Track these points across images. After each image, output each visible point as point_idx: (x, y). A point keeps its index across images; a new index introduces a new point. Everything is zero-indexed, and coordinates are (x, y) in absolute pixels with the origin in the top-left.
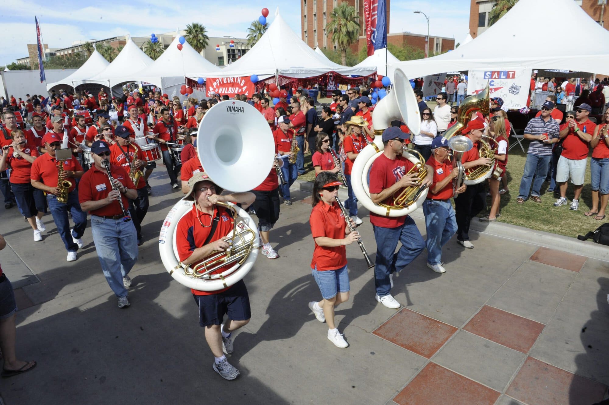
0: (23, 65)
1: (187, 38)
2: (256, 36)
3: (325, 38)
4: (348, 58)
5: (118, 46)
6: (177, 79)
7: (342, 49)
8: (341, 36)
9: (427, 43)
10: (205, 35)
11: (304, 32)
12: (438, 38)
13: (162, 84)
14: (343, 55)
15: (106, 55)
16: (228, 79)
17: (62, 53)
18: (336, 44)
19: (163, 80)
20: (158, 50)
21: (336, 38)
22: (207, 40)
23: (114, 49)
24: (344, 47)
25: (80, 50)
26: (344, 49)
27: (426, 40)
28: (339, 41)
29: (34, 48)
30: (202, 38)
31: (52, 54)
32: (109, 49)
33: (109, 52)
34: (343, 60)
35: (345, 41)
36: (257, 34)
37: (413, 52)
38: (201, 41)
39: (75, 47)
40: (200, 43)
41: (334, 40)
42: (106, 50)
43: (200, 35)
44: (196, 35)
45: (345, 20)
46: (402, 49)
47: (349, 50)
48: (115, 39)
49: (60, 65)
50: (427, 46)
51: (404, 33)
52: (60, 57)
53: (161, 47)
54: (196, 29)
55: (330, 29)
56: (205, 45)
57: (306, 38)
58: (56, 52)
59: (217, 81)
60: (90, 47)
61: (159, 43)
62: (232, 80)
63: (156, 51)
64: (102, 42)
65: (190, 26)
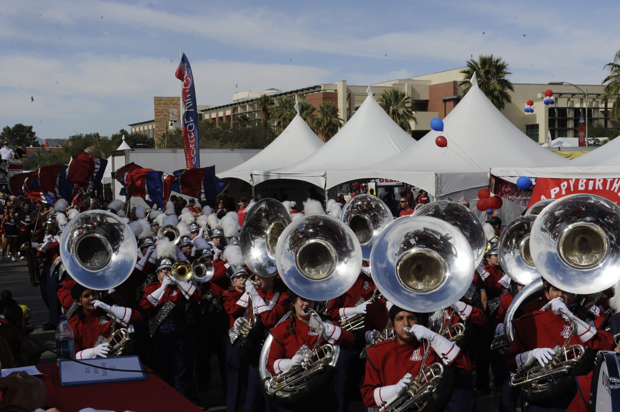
0: (140, 135)
6: (468, 177)
10: (506, 81)
13: (437, 188)
16: (591, 183)
17: (214, 115)
19: (439, 179)
20: (400, 111)
22: (508, 91)
23: (314, 109)
25: (247, 110)
29: (165, 104)
30: (498, 87)
38: (496, 93)
39: (239, 103)
43: (495, 81)
44: (486, 81)
48: (317, 89)
52: (211, 122)
53: (408, 105)
54: (487, 67)
56: (504, 101)
58: (203, 113)
59: (562, 185)
60: (269, 104)
61: (404, 98)
62: (599, 185)
63: (398, 114)
64: (291, 95)
65: (474, 62)
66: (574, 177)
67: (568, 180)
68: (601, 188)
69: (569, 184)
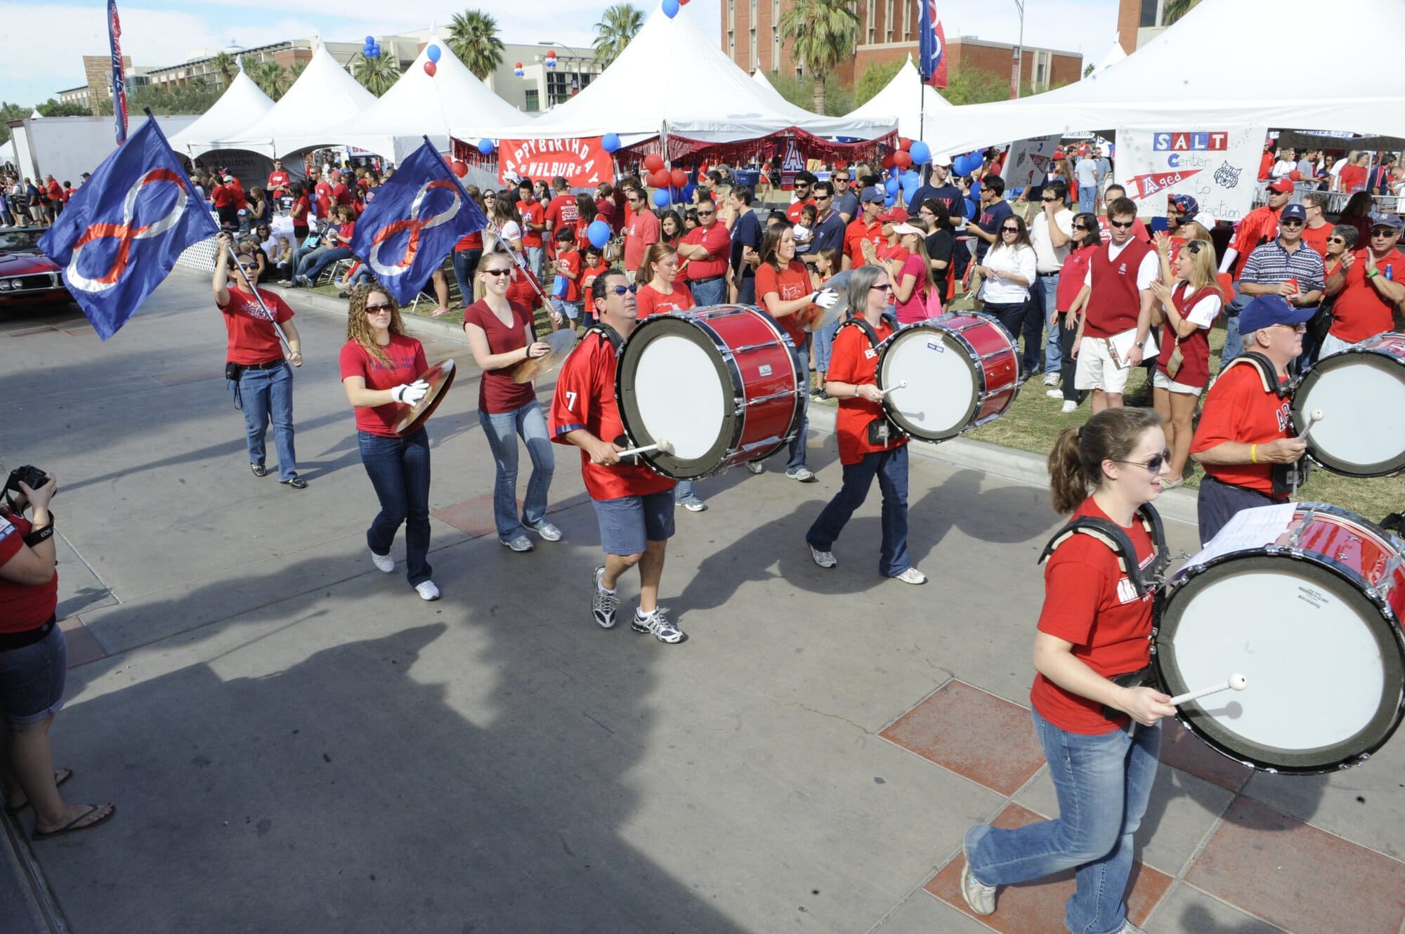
0: (74, 106)
1: (454, 44)
2: (614, 42)
3: (776, 49)
4: (830, 97)
5: (293, 62)
7: (817, 75)
8: (814, 45)
9: (1017, 63)
10: (496, 40)
11: (727, 35)
12: (1043, 52)
13: (396, 154)
14: (819, 89)
15: (265, 84)
16: (551, 143)
17: (164, 79)
18: (802, 62)
19: (398, 143)
20: (385, 72)
21: (802, 48)
22: (499, 51)
23: (284, 70)
24: (822, 70)
25: (205, 72)
26: (820, 75)
27: (1016, 56)
28: (808, 56)
29: (98, 65)
30: (489, 46)
31: (140, 81)
32: (271, 69)
33: (273, 76)
34: (818, 101)
35: (824, 56)
36: (618, 37)
37: (983, 86)
38: (487, 53)
39: (193, 64)
40: (484, 57)
41: (797, 53)
42: (264, 72)
43: (484, 39)
44: (475, 39)
45: (824, 6)
46: (957, 76)
47: (832, 77)
48: (286, 46)
49: (159, 106)
50: (1017, 71)
51: (962, 38)
52: (160, 87)
53: (393, 65)
54: (475, 23)
55: (788, 28)
56: (496, 62)
57: (732, 49)
58: (149, 75)
59: (523, 147)
60: (229, 64)
61: (387, 58)
62: (559, 145)
63: (382, 75)
64: (255, 53)
65: (460, 16)
66: (534, 138)
67: (527, 141)
68: (562, 149)
69: (529, 145)
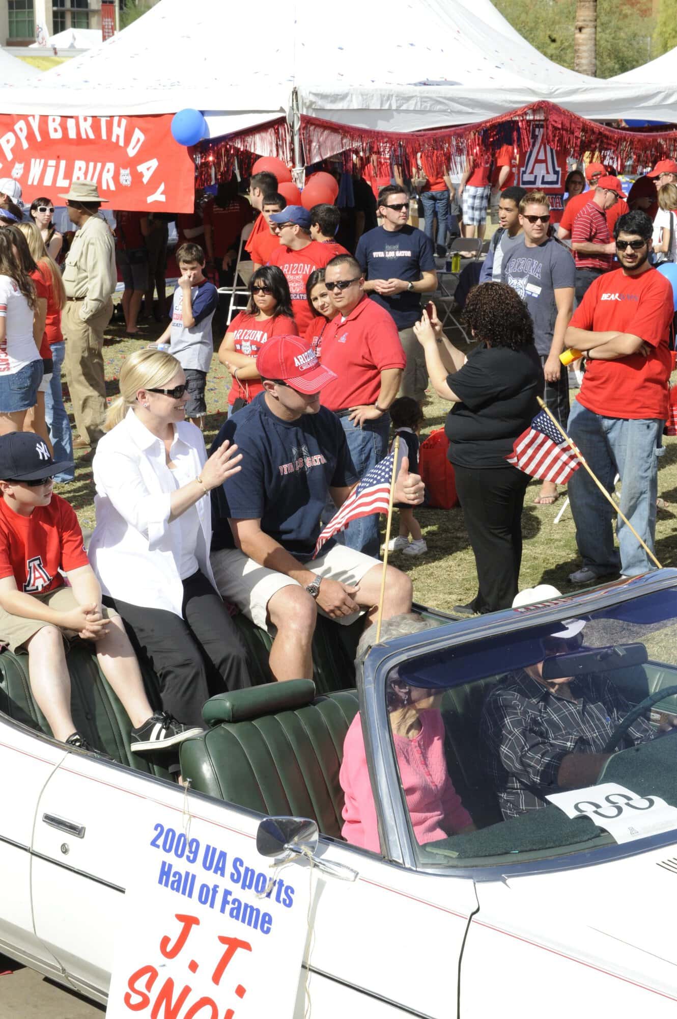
14: (586, 11)
16: (71, 123)
62: (86, 129)
66: (37, 112)
68: (92, 136)
69: (29, 126)
